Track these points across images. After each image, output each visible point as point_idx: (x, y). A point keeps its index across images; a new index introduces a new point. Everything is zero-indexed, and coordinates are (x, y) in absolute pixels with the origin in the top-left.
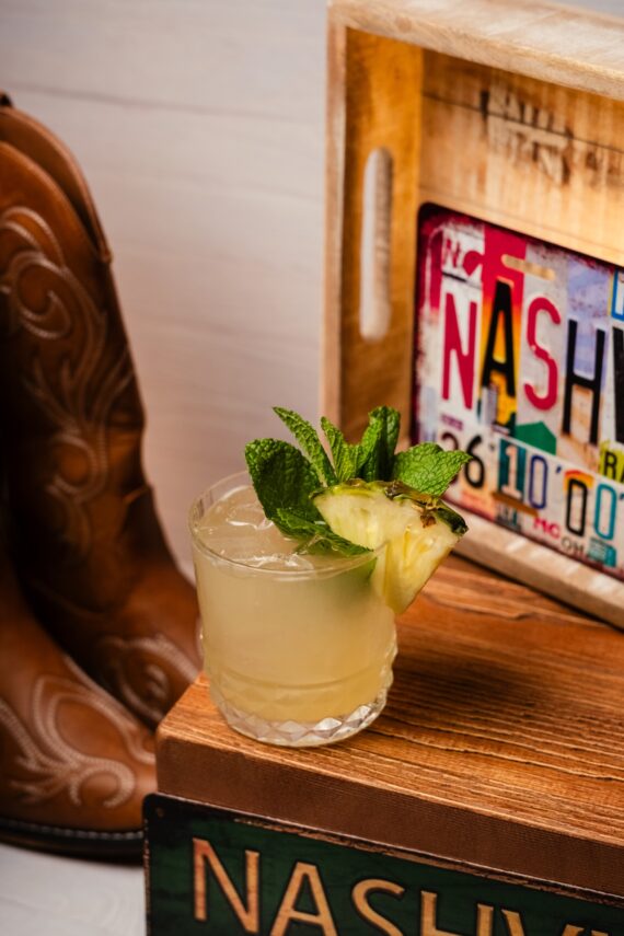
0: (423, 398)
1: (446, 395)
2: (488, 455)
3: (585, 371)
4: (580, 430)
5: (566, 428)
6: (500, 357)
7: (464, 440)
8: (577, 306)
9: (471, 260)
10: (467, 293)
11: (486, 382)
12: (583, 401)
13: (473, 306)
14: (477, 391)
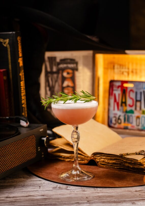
0: (110, 112)
1: (114, 109)
2: (122, 118)
3: (138, 99)
4: (138, 108)
5: (136, 109)
6: (124, 100)
7: (117, 116)
8: (137, 89)
9: (118, 87)
10: (118, 92)
11: (122, 105)
12: (138, 104)
13: (119, 95)
14: (120, 107)
